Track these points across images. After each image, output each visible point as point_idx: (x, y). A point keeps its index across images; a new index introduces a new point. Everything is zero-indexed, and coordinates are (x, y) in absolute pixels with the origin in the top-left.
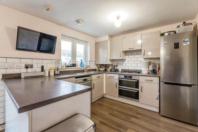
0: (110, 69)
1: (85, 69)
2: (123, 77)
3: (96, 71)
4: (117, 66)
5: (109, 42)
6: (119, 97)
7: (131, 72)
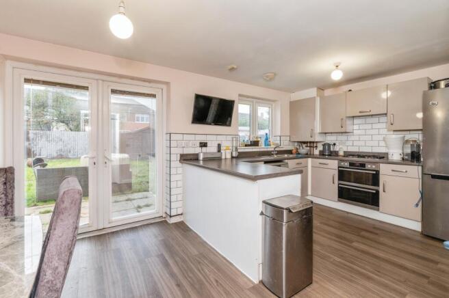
0: (320, 151)
1: (273, 149)
2: (347, 164)
3: (292, 153)
4: (334, 144)
5: (318, 100)
6: (339, 201)
7: (364, 157)
